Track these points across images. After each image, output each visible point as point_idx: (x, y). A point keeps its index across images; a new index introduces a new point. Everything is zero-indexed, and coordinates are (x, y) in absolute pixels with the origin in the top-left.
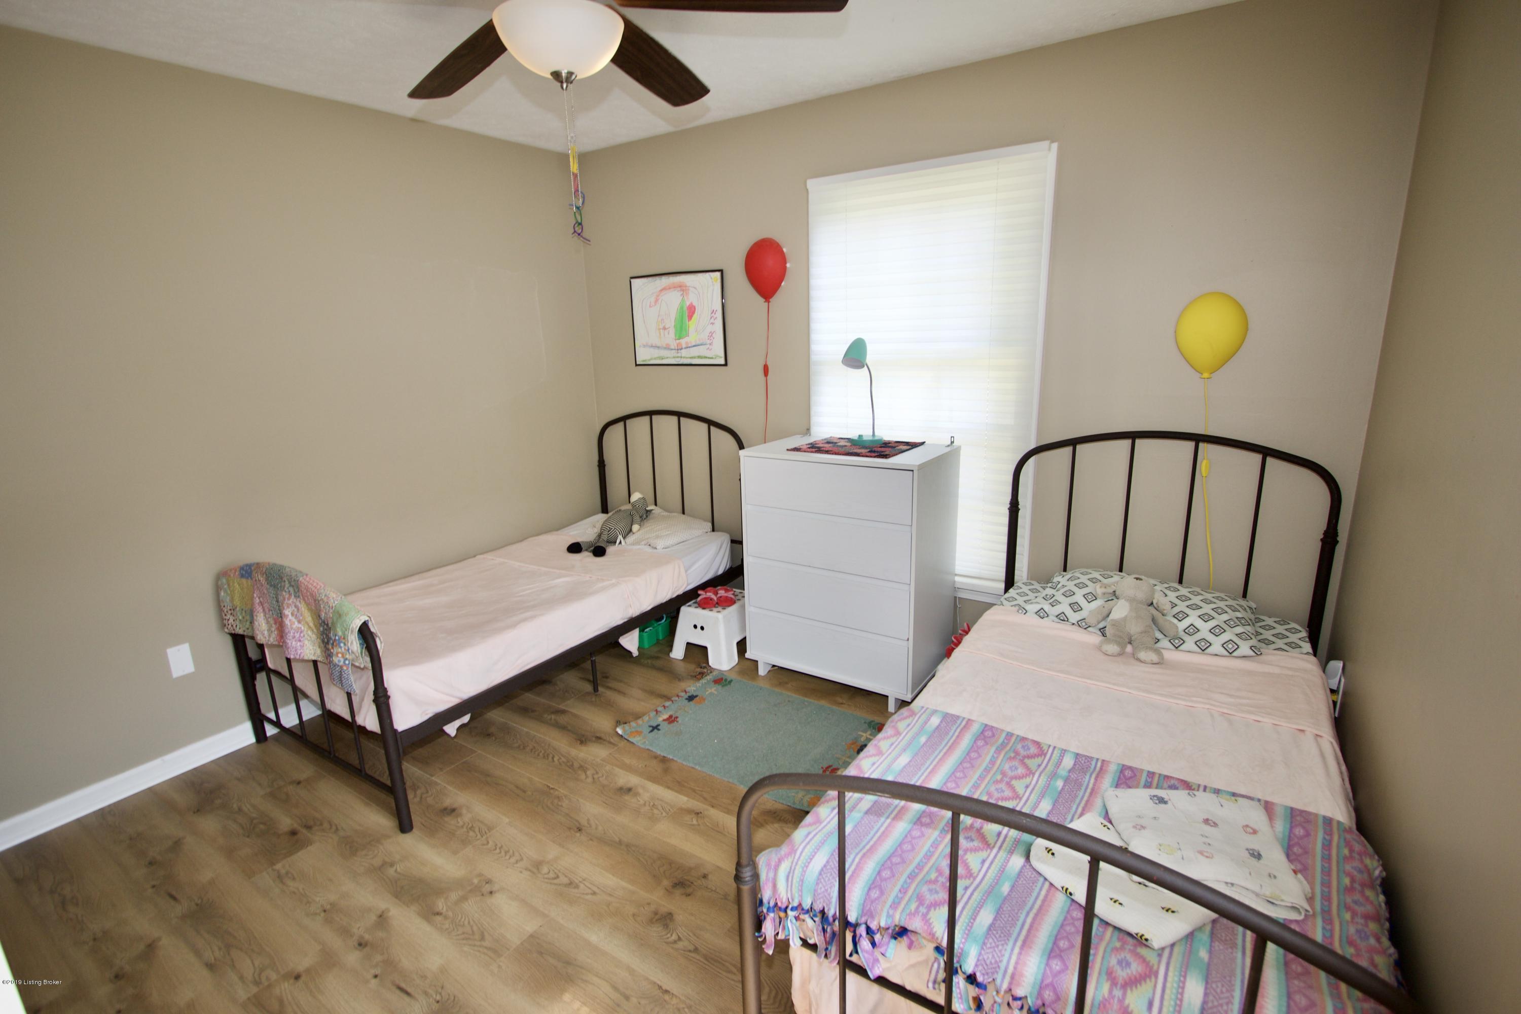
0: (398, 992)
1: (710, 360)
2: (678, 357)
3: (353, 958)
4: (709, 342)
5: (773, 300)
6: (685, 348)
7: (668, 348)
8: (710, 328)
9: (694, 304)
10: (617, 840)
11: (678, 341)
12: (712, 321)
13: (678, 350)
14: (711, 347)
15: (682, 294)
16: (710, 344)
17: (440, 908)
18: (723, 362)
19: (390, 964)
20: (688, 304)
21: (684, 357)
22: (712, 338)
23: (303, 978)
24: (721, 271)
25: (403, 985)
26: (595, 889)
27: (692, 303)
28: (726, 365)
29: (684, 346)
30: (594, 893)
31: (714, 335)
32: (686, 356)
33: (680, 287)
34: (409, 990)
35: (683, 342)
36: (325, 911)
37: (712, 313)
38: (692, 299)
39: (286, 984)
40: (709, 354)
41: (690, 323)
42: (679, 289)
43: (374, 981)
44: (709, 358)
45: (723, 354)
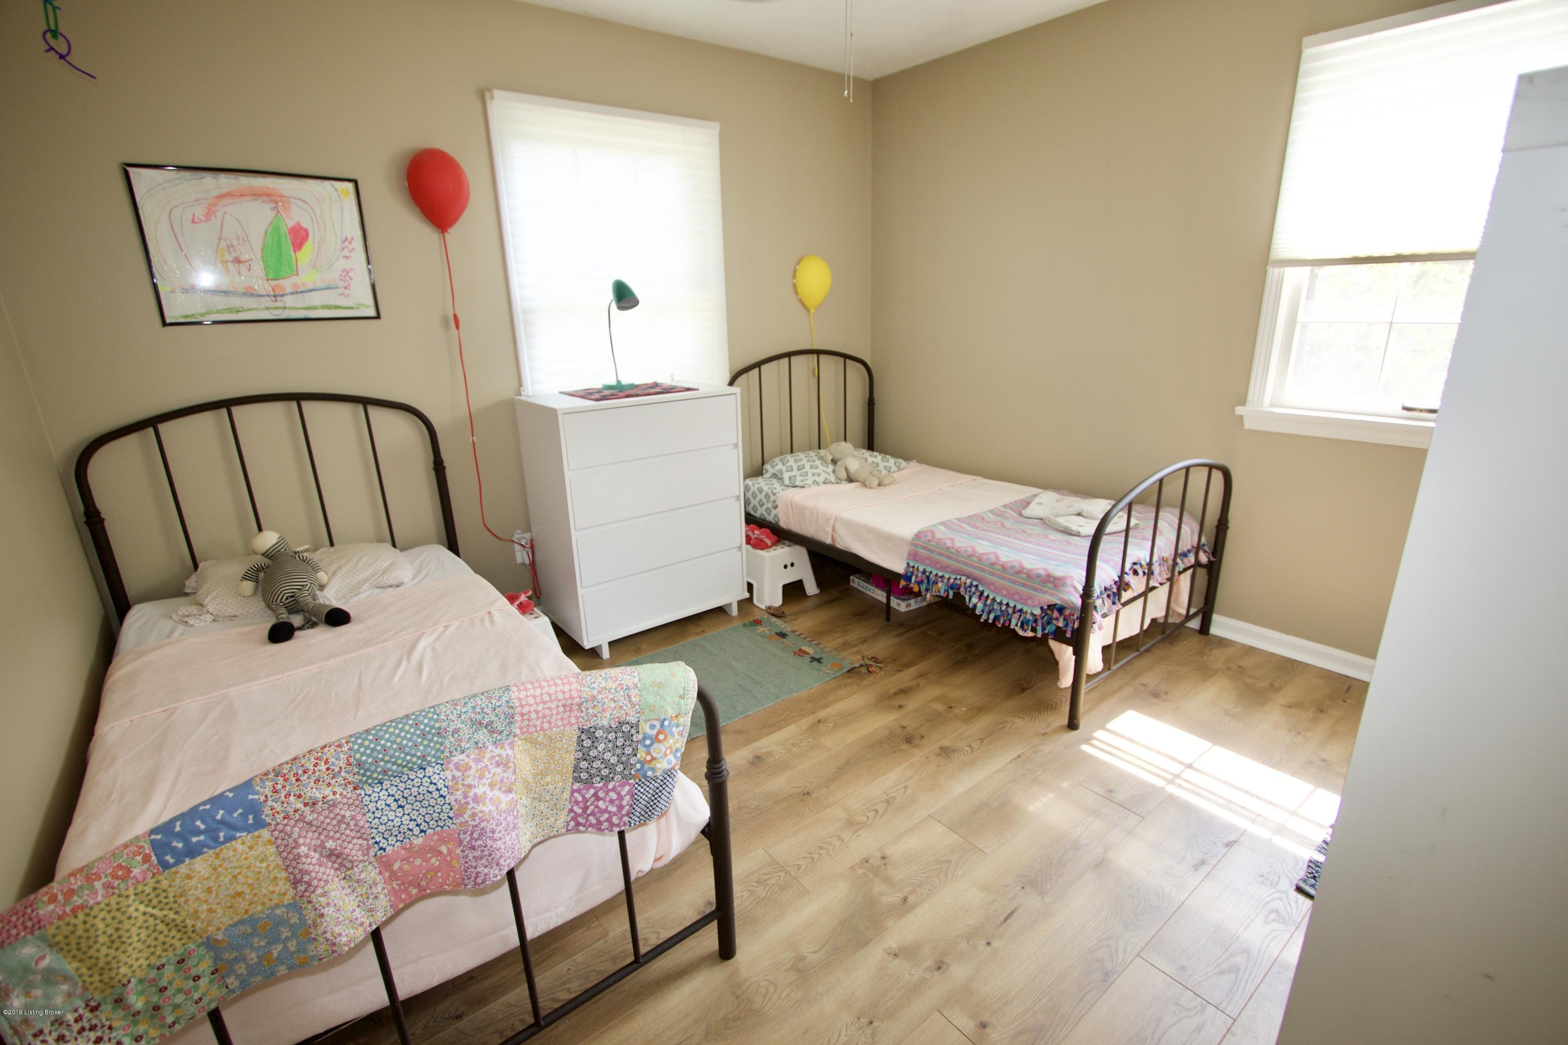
0: (1009, 921)
1: (347, 311)
2: (277, 308)
3: (958, 972)
4: (341, 284)
5: (454, 233)
6: (292, 294)
7: (250, 293)
8: (341, 264)
9: (304, 225)
10: (835, 770)
11: (273, 283)
12: (346, 252)
13: (275, 296)
14: (346, 292)
15: (276, 208)
16: (346, 288)
17: (897, 898)
18: (372, 313)
19: (971, 935)
20: (291, 224)
21: (291, 308)
22: (347, 278)
23: (985, 1018)
24: (355, 182)
25: (1002, 918)
26: (902, 785)
27: (299, 224)
28: (378, 317)
29: (289, 290)
30: (906, 788)
31: (351, 274)
32: (293, 306)
33: (268, 195)
34: (1008, 911)
35: (287, 285)
36: (871, 1023)
37: (344, 242)
38: (297, 216)
39: (993, 1035)
40: (343, 302)
41: (298, 254)
42: (266, 198)
43: (995, 944)
44: (345, 308)
45: (371, 302)
